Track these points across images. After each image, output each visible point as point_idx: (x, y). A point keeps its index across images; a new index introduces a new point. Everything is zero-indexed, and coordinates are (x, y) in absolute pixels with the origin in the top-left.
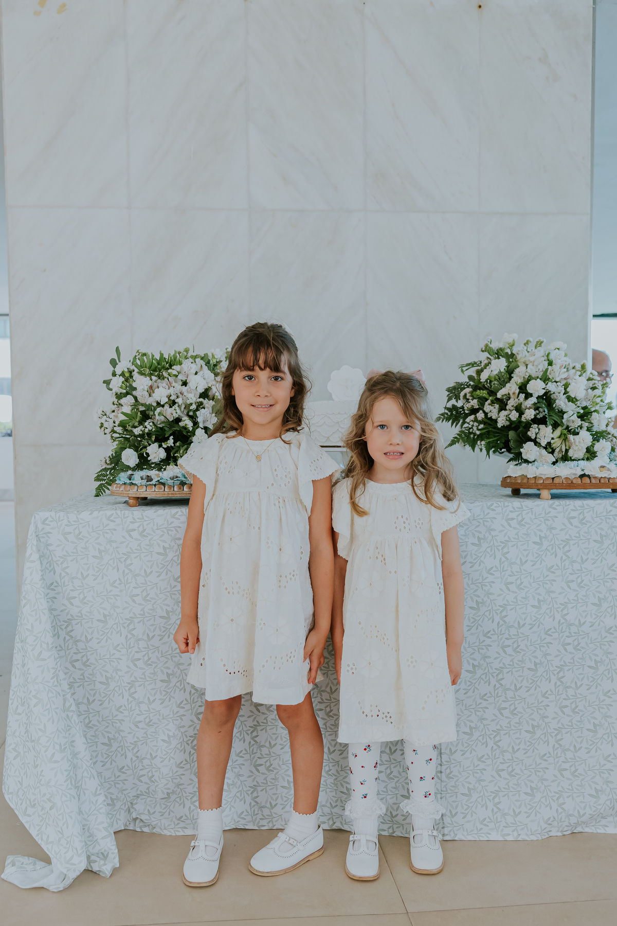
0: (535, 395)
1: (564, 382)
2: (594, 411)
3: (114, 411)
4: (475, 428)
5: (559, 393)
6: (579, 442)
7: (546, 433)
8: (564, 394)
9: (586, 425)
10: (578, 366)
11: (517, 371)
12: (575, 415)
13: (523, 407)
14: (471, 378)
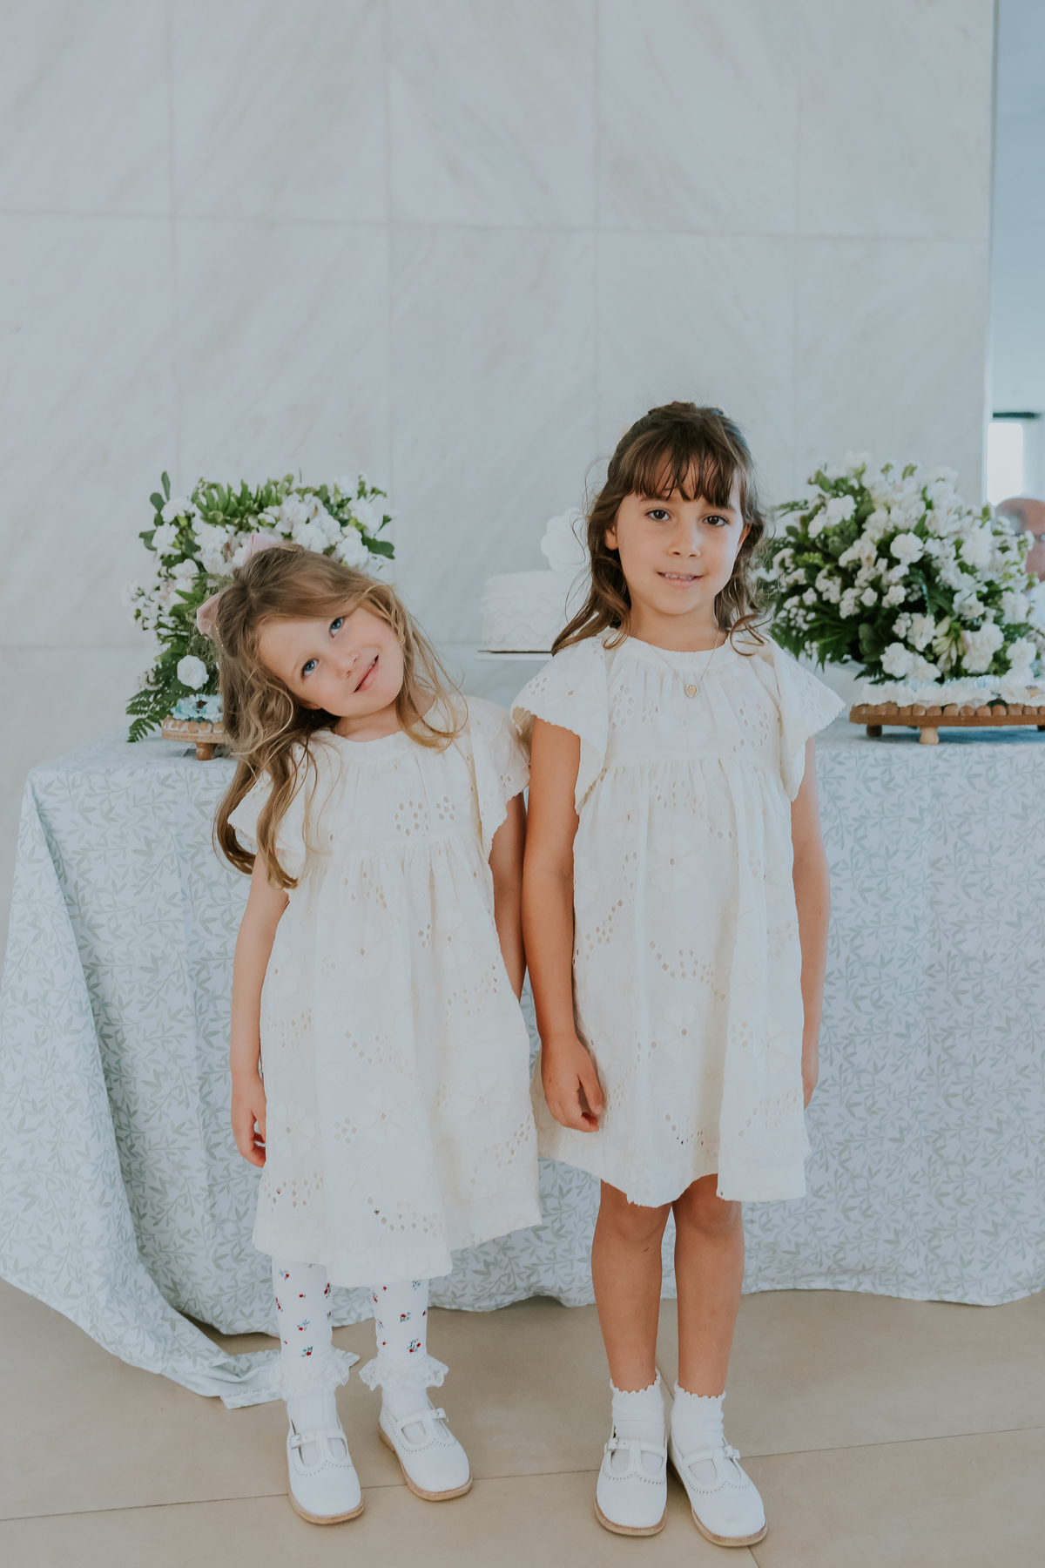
0: (906, 562)
1: (954, 538)
2: (1007, 589)
3: (158, 589)
4: (800, 620)
5: (947, 558)
6: (982, 644)
7: (923, 629)
8: (956, 559)
9: (992, 613)
10: (978, 511)
11: (872, 518)
12: (974, 597)
13: (884, 582)
14: (791, 530)
